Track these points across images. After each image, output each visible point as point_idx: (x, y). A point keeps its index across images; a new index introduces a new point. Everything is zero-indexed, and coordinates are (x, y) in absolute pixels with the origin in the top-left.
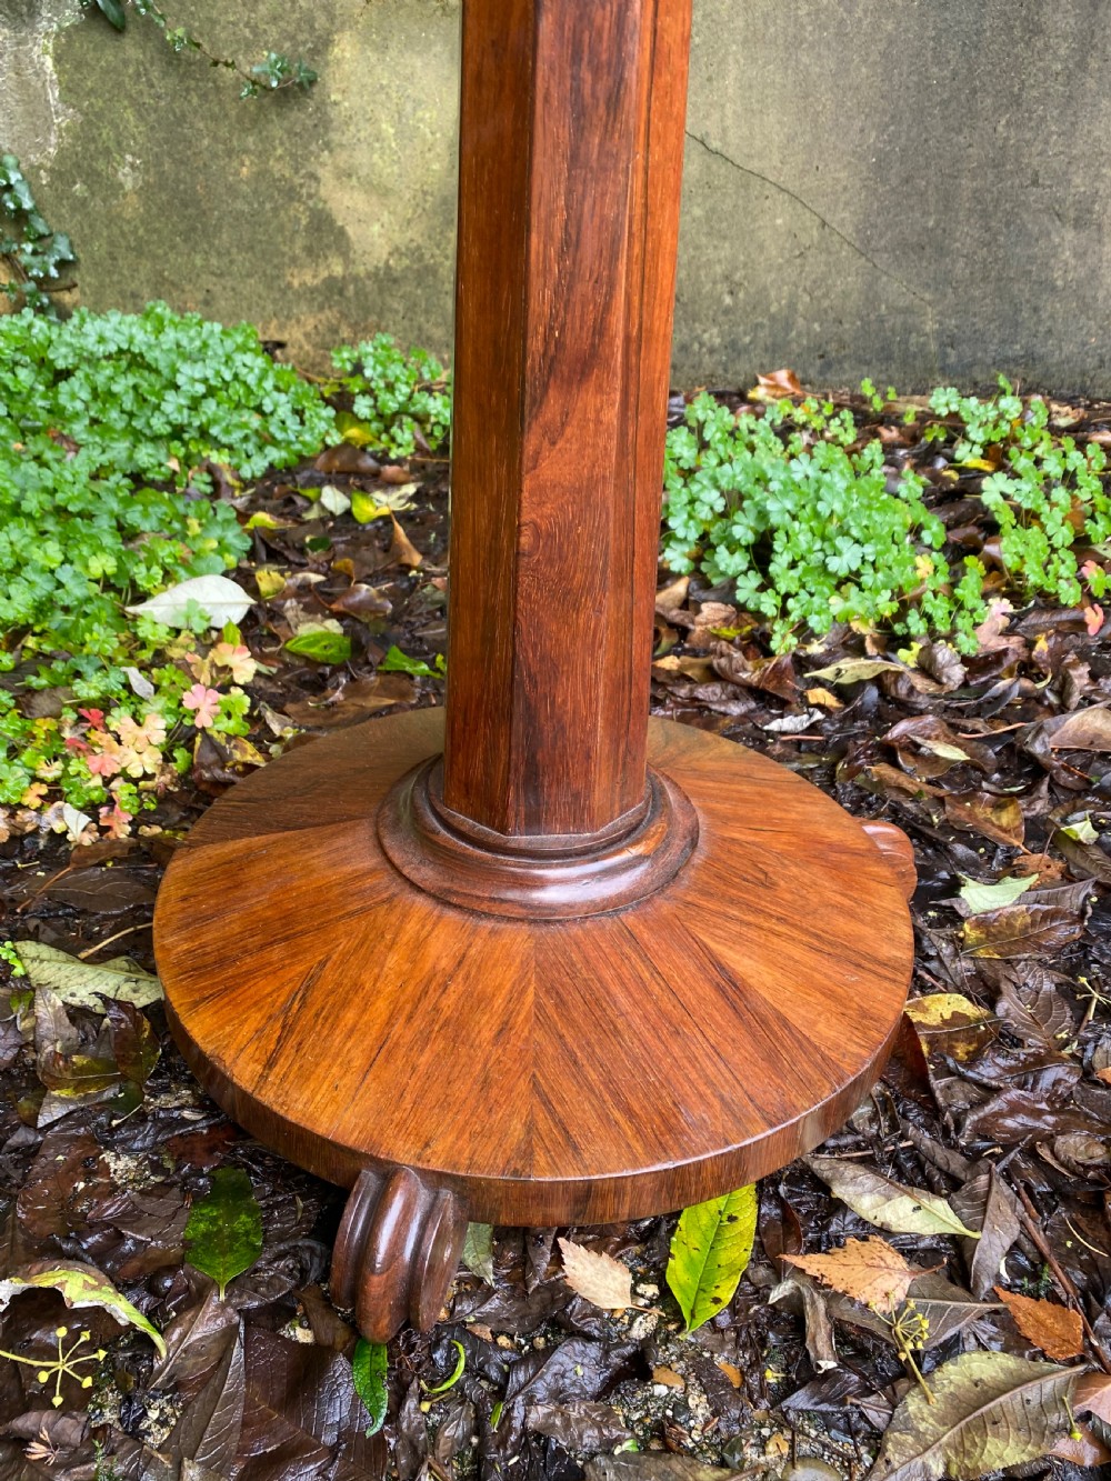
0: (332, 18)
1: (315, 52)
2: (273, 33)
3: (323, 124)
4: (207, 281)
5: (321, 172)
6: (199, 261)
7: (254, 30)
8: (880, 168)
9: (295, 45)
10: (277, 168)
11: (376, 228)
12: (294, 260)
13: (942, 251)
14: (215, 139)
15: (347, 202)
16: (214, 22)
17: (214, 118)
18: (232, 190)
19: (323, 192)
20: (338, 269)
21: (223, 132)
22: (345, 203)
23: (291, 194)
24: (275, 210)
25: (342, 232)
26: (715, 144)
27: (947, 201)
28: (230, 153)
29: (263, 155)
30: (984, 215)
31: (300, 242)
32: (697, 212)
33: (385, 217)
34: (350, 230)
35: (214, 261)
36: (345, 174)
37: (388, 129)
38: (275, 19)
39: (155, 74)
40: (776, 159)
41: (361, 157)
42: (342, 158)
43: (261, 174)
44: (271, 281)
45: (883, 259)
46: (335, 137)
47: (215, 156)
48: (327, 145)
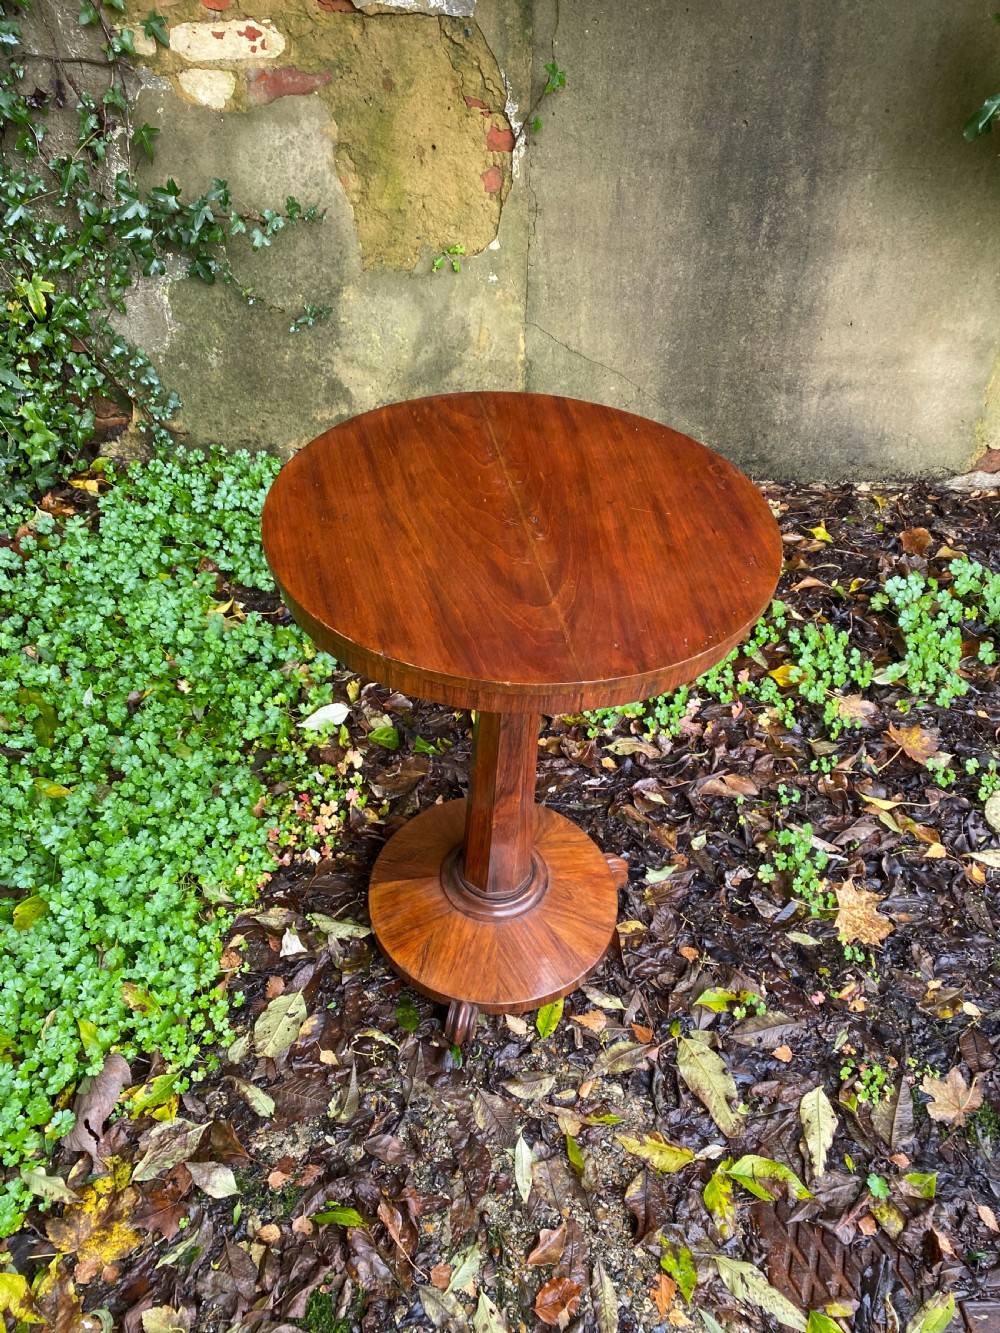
0: (342, 278)
1: (331, 295)
2: (306, 285)
3: (336, 332)
4: (264, 416)
5: (334, 359)
6: (257, 404)
7: (294, 283)
8: (673, 360)
9: (319, 292)
10: (306, 356)
11: (368, 389)
12: (318, 405)
13: (710, 405)
14: (269, 340)
15: (350, 374)
16: (268, 279)
17: (268, 329)
18: (280, 368)
19: (335, 369)
20: (345, 411)
21: (274, 336)
22: (348, 375)
23: (316, 370)
24: (306, 378)
25: (347, 390)
26: (574, 348)
27: (712, 379)
28: (278, 347)
29: (299, 349)
30: (733, 386)
31: (321, 396)
32: (564, 383)
33: (374, 383)
34: (352, 390)
35: (267, 405)
36: (349, 360)
37: (376, 337)
38: (307, 278)
39: (232, 306)
40: (610, 355)
41: (360, 351)
42: (348, 352)
43: (297, 359)
44: (303, 417)
45: (674, 410)
46: (343, 340)
47: (268, 349)
48: (338, 344)
